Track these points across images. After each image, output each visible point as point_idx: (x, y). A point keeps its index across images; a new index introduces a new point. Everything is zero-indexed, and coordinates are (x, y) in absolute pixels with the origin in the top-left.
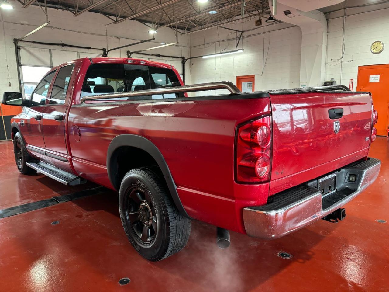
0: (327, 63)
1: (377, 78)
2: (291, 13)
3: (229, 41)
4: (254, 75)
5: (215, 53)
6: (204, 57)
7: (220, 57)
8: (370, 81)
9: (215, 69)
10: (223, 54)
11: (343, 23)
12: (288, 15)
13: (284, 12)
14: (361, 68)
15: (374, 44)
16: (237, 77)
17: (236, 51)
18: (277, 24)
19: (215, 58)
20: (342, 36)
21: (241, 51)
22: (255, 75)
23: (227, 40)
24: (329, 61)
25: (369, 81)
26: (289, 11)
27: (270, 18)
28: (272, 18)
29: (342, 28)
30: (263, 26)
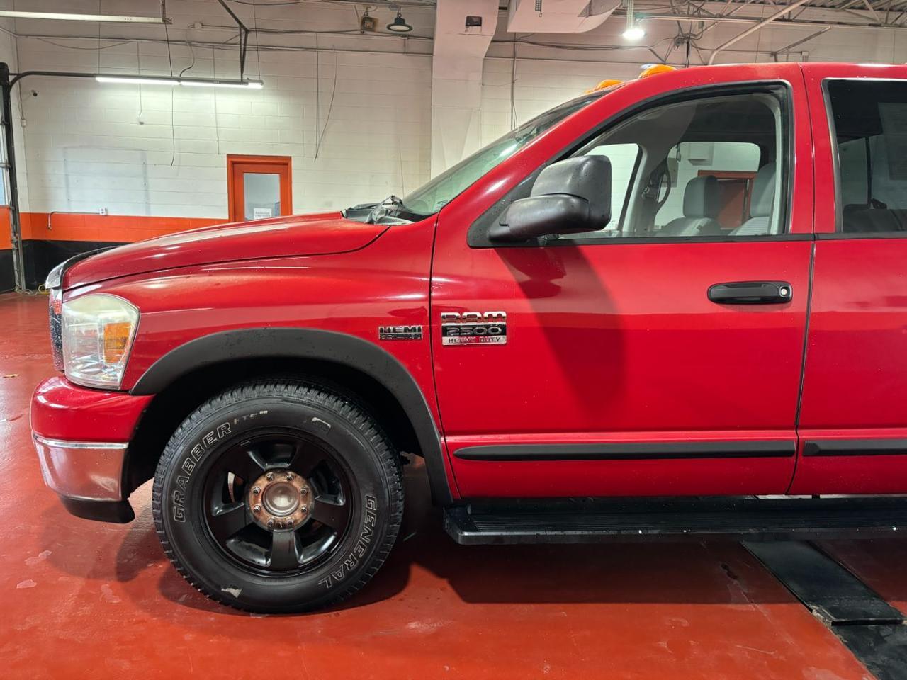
2: (477, 25)
3: (194, 45)
4: (289, 158)
5: (137, 74)
6: (99, 79)
7: (173, 89)
9: (142, 123)
10: (184, 83)
11: (511, 72)
12: (470, 27)
13: (468, 17)
16: (229, 156)
17: (242, 82)
19: (140, 87)
20: (510, 98)
21: (258, 86)
22: (292, 158)
23: (189, 43)
26: (483, 19)
27: (400, 21)
28: (404, 20)
29: (510, 81)
30: (316, 30)
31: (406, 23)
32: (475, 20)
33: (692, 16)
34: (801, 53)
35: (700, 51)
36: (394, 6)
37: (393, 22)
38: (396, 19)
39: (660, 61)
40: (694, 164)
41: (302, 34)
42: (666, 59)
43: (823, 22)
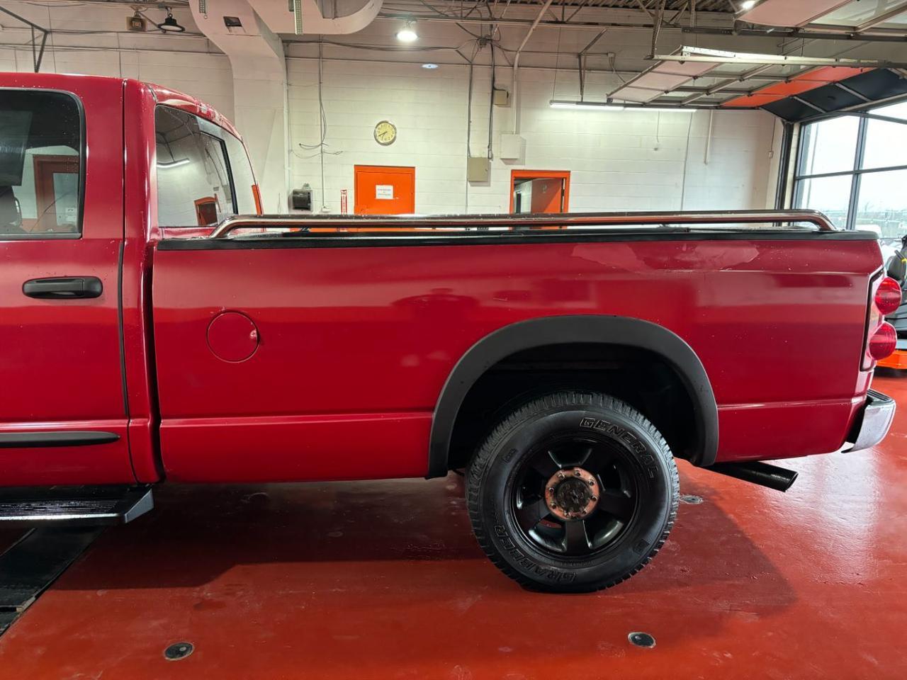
0: (292, 150)
1: (387, 192)
2: (240, 26)
8: (378, 197)
11: (318, 72)
12: (232, 28)
13: (224, 17)
14: (359, 170)
15: (380, 126)
18: (156, 36)
20: (318, 98)
24: (296, 147)
25: (375, 197)
26: (238, 19)
27: (170, 21)
28: (175, 21)
29: (318, 82)
30: (117, 31)
31: (178, 23)
32: (234, 21)
33: (465, 18)
34: (607, 54)
35: (505, 52)
36: (164, 6)
37: (164, 22)
38: (166, 19)
39: (468, 62)
40: (506, 164)
41: (104, 34)
42: (472, 60)
43: (597, 24)
